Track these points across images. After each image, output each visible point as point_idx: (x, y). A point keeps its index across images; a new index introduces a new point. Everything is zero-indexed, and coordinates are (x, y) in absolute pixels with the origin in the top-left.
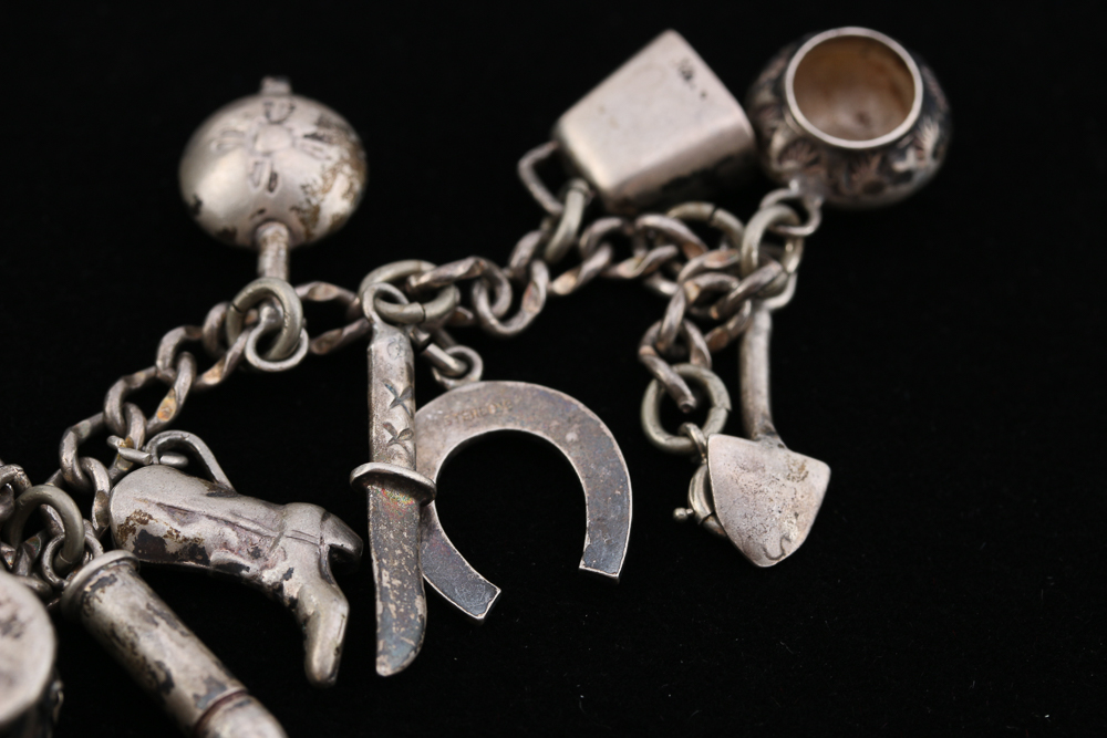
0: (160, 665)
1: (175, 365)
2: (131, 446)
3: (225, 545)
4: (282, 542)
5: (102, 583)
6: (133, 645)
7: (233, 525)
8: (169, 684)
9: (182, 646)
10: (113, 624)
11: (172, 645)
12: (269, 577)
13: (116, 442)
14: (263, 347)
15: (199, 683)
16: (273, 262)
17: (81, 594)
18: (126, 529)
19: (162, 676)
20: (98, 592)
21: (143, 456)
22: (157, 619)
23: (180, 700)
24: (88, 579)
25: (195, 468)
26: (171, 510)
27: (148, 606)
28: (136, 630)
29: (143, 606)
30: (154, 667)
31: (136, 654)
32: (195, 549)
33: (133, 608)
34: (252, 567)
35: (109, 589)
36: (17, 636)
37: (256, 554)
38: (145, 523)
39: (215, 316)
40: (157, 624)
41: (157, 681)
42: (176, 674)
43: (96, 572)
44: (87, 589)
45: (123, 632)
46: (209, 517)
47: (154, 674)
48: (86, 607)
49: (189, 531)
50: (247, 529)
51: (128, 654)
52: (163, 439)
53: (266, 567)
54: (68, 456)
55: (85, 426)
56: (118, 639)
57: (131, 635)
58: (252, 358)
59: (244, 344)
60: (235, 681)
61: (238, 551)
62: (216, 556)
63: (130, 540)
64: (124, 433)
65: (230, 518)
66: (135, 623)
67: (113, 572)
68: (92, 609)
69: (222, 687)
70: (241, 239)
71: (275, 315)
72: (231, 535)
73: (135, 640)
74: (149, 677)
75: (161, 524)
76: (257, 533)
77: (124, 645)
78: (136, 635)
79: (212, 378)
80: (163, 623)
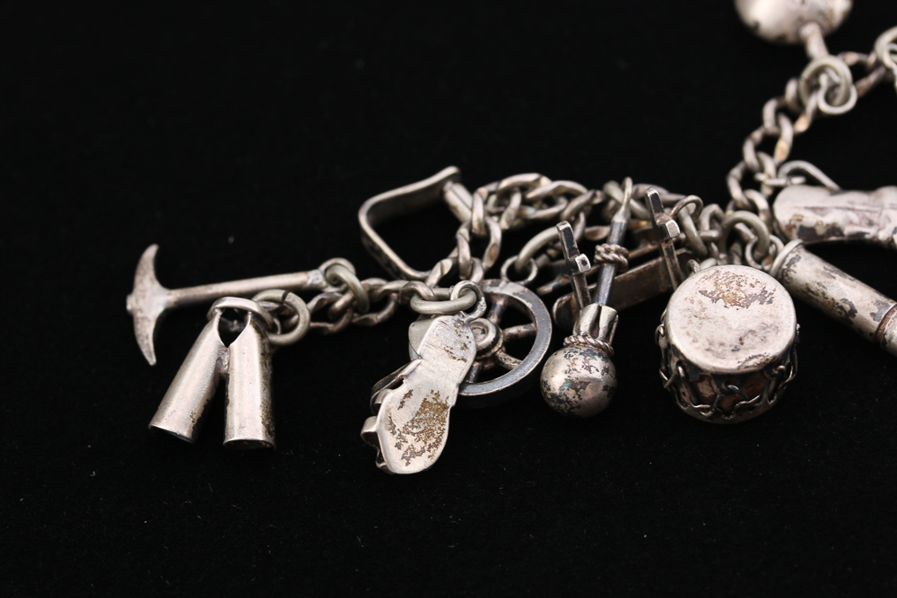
0: (845, 301)
1: (777, 124)
2: (770, 177)
3: (851, 223)
4: (884, 213)
5: (792, 262)
6: (824, 294)
7: (852, 210)
8: (853, 312)
9: (854, 287)
10: (807, 284)
11: (848, 288)
12: (883, 236)
13: (761, 177)
14: (829, 99)
15: (872, 306)
16: (816, 48)
17: (781, 271)
18: (790, 227)
19: (847, 307)
20: (792, 267)
21: (781, 181)
22: (833, 274)
23: (863, 319)
24: (784, 261)
25: (811, 182)
26: (814, 209)
27: (825, 268)
28: (824, 284)
29: (823, 270)
30: (841, 303)
31: (827, 298)
32: (834, 229)
33: (817, 271)
34: (870, 232)
35: (799, 264)
36: (770, 302)
37: (871, 224)
38: (800, 220)
39: (791, 89)
40: (834, 278)
41: (845, 311)
42: (857, 305)
43: (787, 256)
44: (785, 267)
45: (814, 287)
46: (837, 208)
47: (842, 308)
48: (786, 278)
49: (828, 219)
50: (861, 211)
51: (821, 299)
52: (788, 168)
53: (879, 230)
54: (736, 192)
55: (736, 172)
56: (813, 292)
57: (821, 288)
58: (825, 108)
59: (817, 101)
60: (891, 300)
61: (860, 224)
62: (848, 230)
63: (795, 233)
64: (762, 170)
65: (850, 206)
66: (822, 280)
67: (797, 253)
68: (791, 279)
69: (887, 306)
70: (791, 38)
71: (830, 79)
72: (853, 216)
73: (824, 290)
74: (839, 310)
75: (810, 219)
76: (867, 211)
77: (817, 295)
78: (824, 287)
79: (803, 125)
80: (837, 276)
